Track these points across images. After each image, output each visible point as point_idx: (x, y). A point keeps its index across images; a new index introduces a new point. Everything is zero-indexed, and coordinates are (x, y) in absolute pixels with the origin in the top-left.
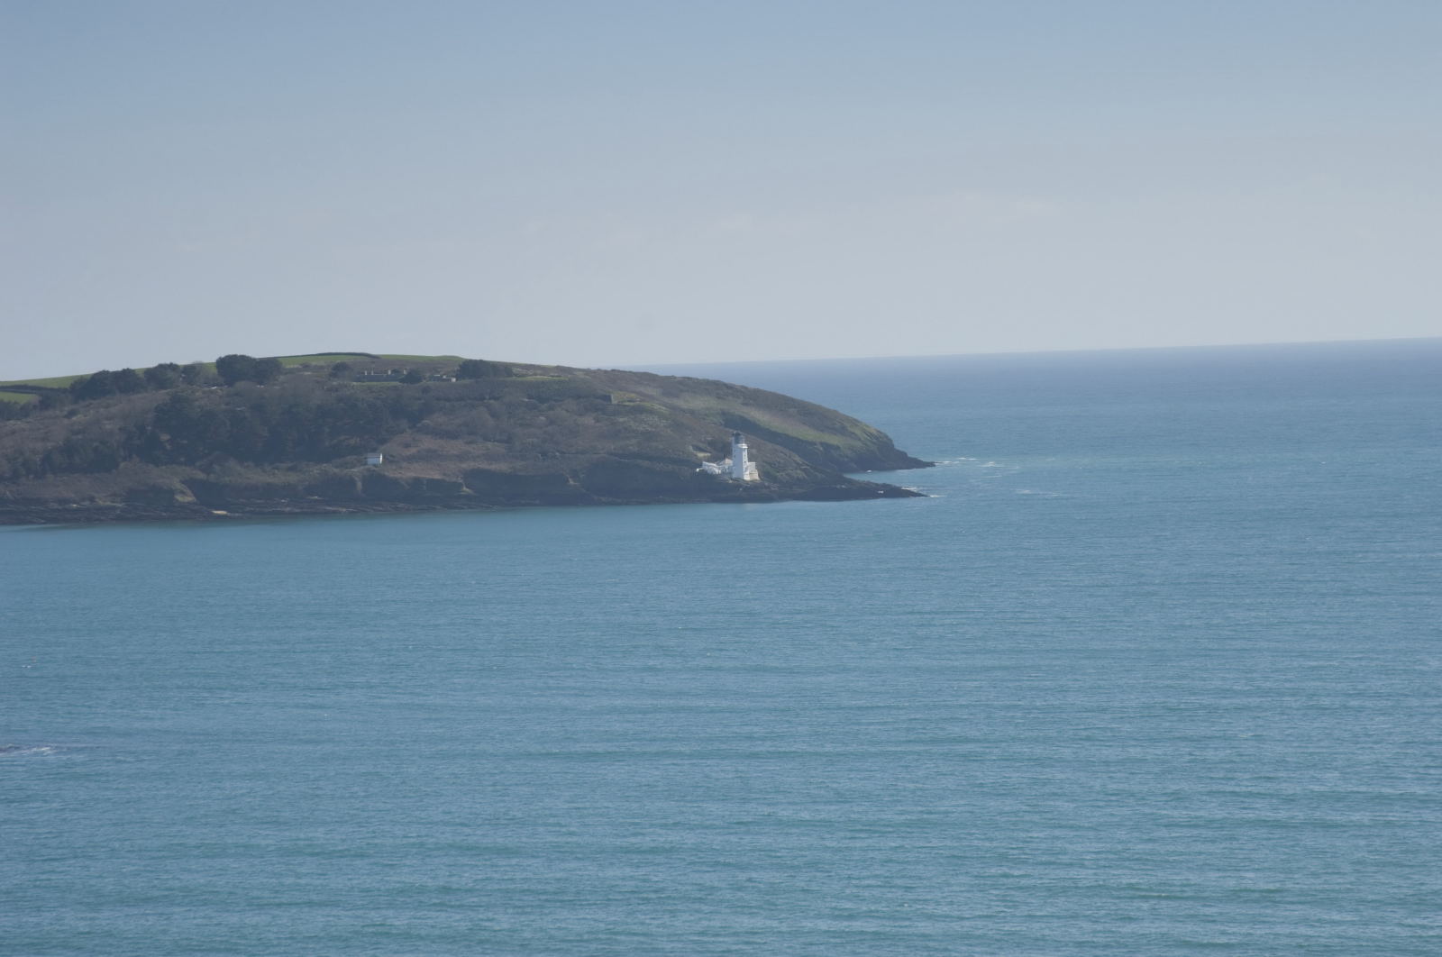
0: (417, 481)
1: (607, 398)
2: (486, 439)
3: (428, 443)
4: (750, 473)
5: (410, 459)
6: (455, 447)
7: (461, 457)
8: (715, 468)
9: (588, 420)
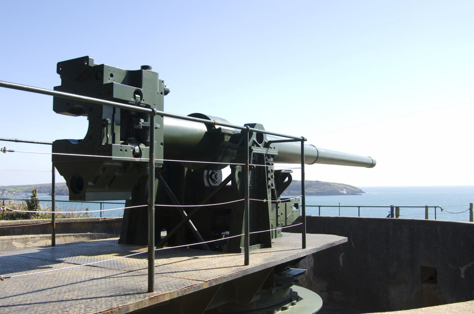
0: (310, 193)
1: (330, 185)
2: (318, 188)
3: (312, 189)
4: (345, 192)
5: (310, 190)
6: (314, 189)
7: (315, 190)
8: (341, 192)
9: (328, 187)
